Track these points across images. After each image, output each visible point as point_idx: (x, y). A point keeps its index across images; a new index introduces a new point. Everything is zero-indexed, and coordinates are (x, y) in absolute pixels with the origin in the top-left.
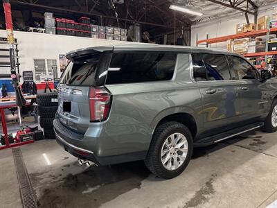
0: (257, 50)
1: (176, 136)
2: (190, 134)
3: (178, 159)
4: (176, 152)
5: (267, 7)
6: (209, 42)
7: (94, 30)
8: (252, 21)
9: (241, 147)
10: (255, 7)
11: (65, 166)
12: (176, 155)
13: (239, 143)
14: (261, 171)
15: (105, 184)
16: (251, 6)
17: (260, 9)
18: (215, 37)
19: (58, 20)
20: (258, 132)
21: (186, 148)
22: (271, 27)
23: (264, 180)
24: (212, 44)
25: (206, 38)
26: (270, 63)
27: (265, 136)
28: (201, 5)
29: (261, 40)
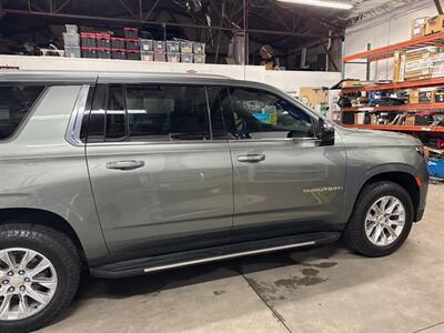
4: (28, 285)
7: (146, 47)
19: (84, 35)
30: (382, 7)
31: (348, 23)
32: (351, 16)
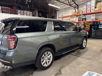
0: (79, 21)
1: (47, 53)
2: (53, 52)
3: (49, 62)
4: (48, 59)
5: (81, 6)
6: (63, 17)
7: (19, 12)
8: (77, 10)
9: (73, 55)
10: (78, 6)
11: (1, 68)
12: (48, 60)
13: (72, 54)
14: (79, 64)
15: (18, 75)
16: (76, 6)
17: (79, 7)
18: (65, 16)
19: (3, 7)
20: (79, 49)
21: (52, 57)
22: (83, 13)
23: (80, 67)
24: (64, 18)
25: (62, 16)
26: (83, 25)
27: (81, 51)
28: (60, 4)
29: (80, 17)
30: (64, 8)
31: (58, 11)
32: (58, 9)
